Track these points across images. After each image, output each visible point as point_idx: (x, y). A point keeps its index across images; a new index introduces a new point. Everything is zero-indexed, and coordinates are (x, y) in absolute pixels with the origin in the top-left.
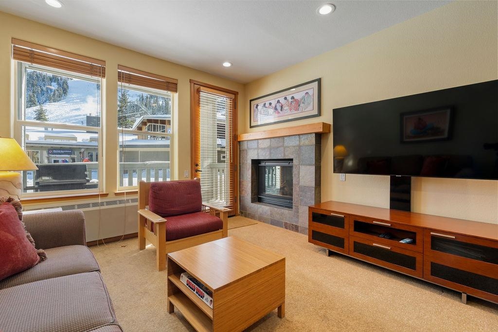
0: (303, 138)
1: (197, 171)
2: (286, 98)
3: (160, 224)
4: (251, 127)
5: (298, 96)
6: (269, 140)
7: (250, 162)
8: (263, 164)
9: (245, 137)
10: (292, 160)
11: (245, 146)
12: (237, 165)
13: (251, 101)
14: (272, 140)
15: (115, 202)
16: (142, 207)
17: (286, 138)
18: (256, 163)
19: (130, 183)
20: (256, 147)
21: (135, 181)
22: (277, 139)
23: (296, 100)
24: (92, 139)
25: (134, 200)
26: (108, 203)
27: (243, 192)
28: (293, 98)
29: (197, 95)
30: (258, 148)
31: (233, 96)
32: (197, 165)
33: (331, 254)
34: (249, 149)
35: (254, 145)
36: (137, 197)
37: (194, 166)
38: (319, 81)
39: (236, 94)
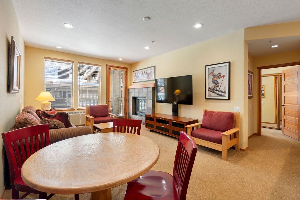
0: (149, 89)
1: (109, 101)
2: (145, 72)
3: (92, 118)
4: (133, 83)
5: (149, 72)
6: (138, 89)
7: (132, 98)
8: (137, 99)
9: (130, 87)
10: (145, 97)
11: (130, 91)
12: (127, 99)
13: (133, 71)
14: (139, 89)
15: (77, 113)
16: (87, 114)
17: (143, 88)
18: (134, 98)
19: (83, 106)
20: (134, 91)
21: (85, 105)
22: (141, 89)
23: (148, 73)
24: (61, 82)
25: (84, 112)
26: (75, 113)
27: (129, 110)
28: (147, 72)
29: (109, 71)
30: (135, 92)
31: (125, 70)
32: (109, 99)
33: (151, 131)
34: (132, 92)
35: (133, 90)
36: (85, 111)
37: (108, 99)
38: (155, 66)
39: (127, 69)
